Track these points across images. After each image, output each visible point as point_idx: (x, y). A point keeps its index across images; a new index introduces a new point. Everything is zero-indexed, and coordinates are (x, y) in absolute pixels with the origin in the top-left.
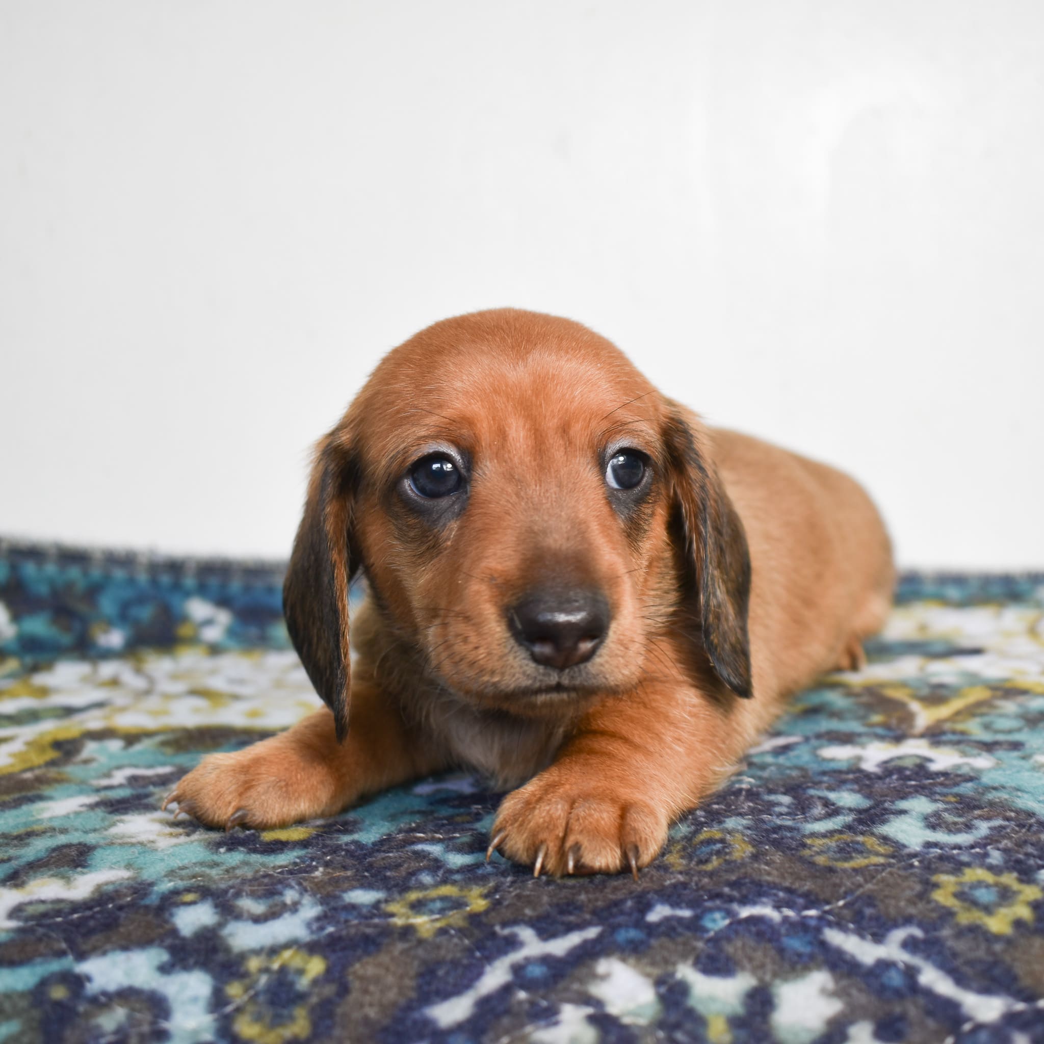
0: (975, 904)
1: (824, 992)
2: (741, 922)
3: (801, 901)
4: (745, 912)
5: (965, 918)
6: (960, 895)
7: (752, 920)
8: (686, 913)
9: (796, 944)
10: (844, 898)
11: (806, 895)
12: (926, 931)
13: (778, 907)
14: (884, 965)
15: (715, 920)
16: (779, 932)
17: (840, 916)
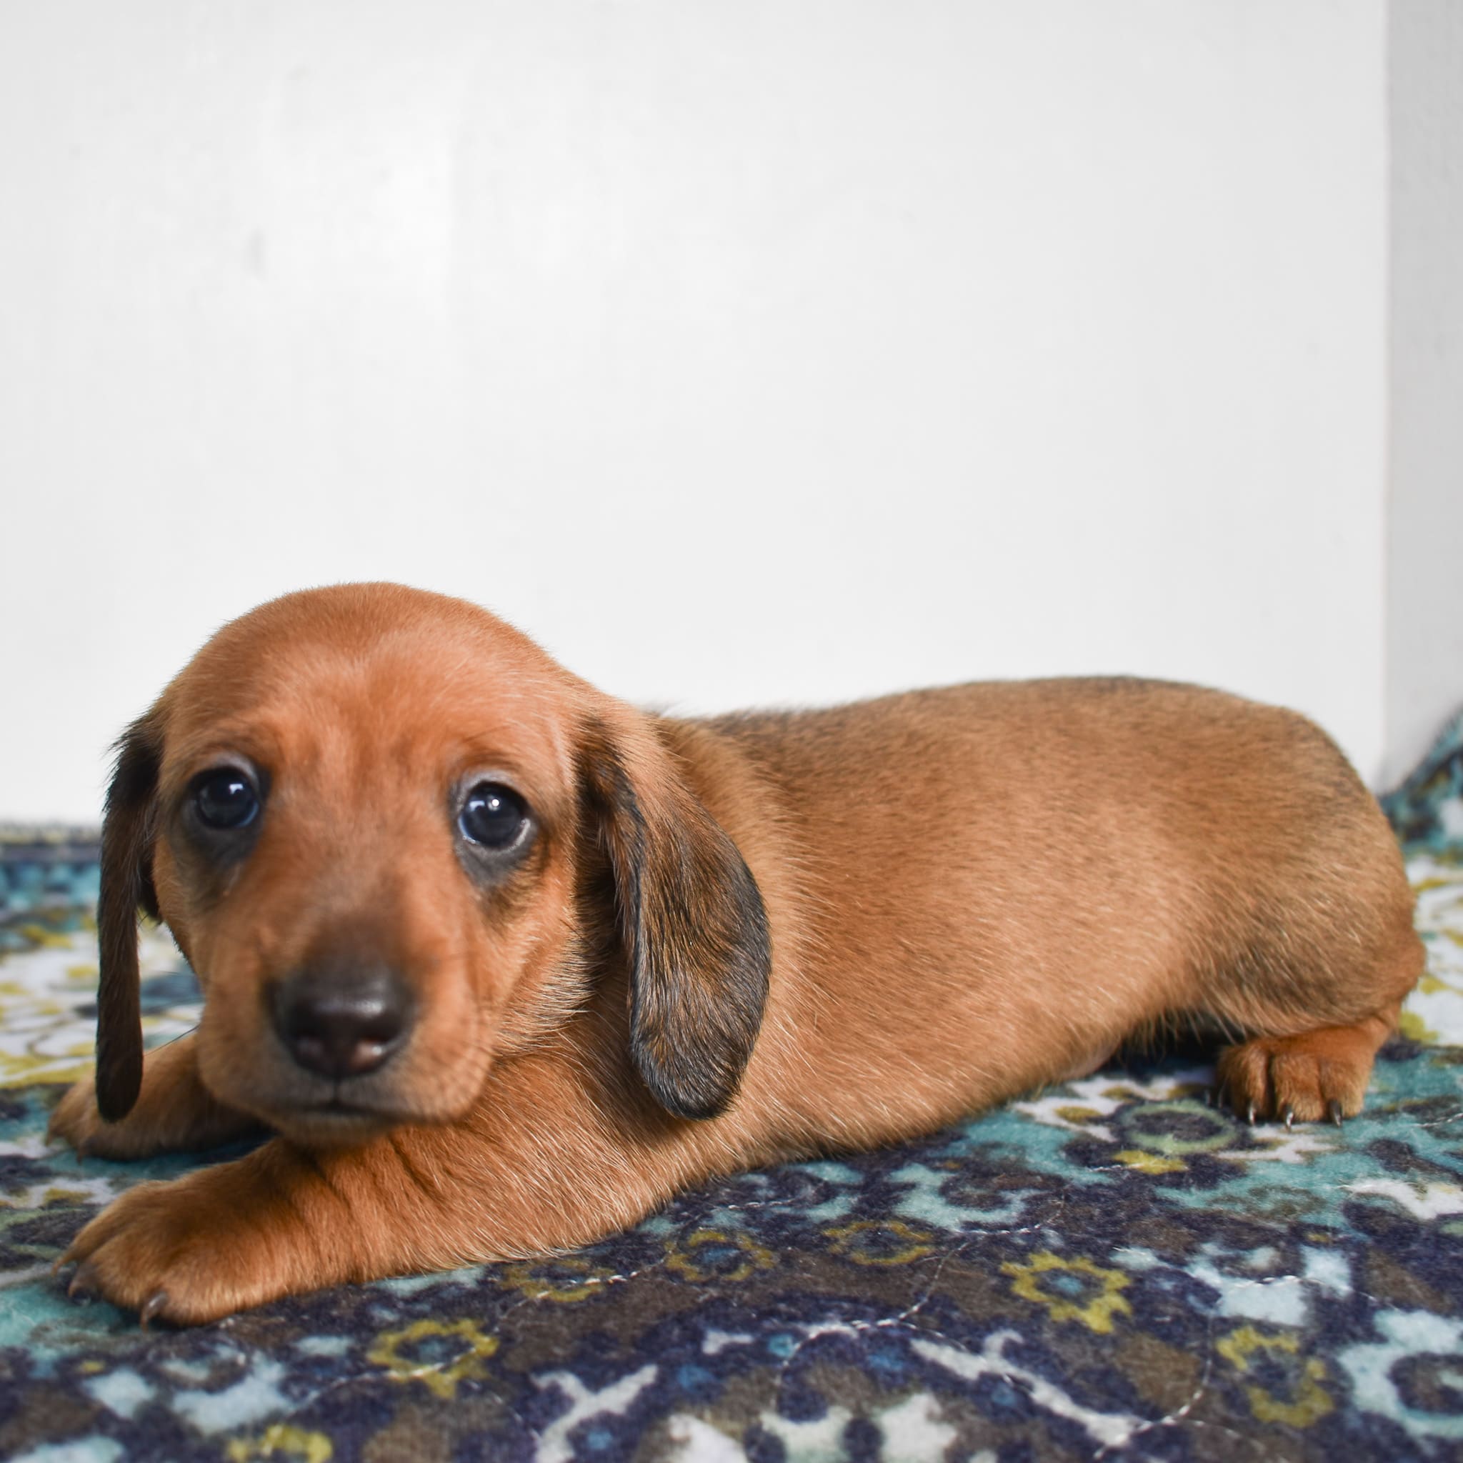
0: (1063, 1296)
1: (931, 1417)
2: (813, 1343)
3: (870, 1310)
4: (814, 1331)
5: (1060, 1313)
6: (1042, 1287)
7: (822, 1338)
8: (745, 1339)
9: (884, 1362)
10: (917, 1301)
11: (873, 1302)
12: (1024, 1335)
13: (847, 1320)
14: (989, 1380)
15: (783, 1346)
16: (861, 1349)
17: (922, 1323)
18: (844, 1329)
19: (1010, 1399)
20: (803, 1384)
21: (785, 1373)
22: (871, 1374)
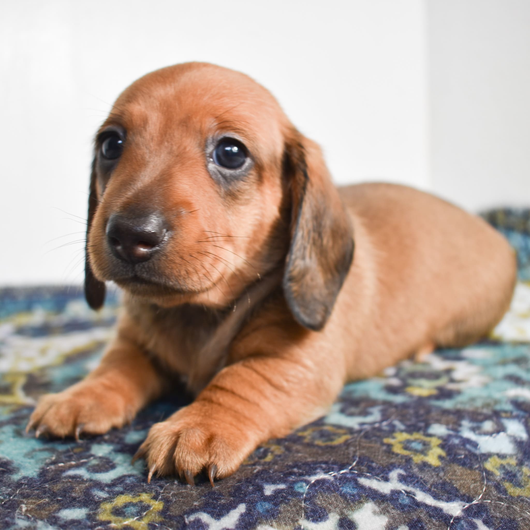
0: (416, 451)
1: (375, 513)
2: (314, 485)
3: (335, 467)
4: (313, 479)
5: (417, 459)
6: (406, 448)
7: (318, 482)
8: (282, 486)
9: (348, 489)
10: (354, 460)
11: (335, 463)
12: (405, 470)
13: (326, 473)
14: (396, 493)
15: (301, 487)
16: (337, 485)
17: (359, 470)
18: (326, 476)
19: (407, 501)
20: (315, 504)
21: (305, 500)
22: (344, 496)
